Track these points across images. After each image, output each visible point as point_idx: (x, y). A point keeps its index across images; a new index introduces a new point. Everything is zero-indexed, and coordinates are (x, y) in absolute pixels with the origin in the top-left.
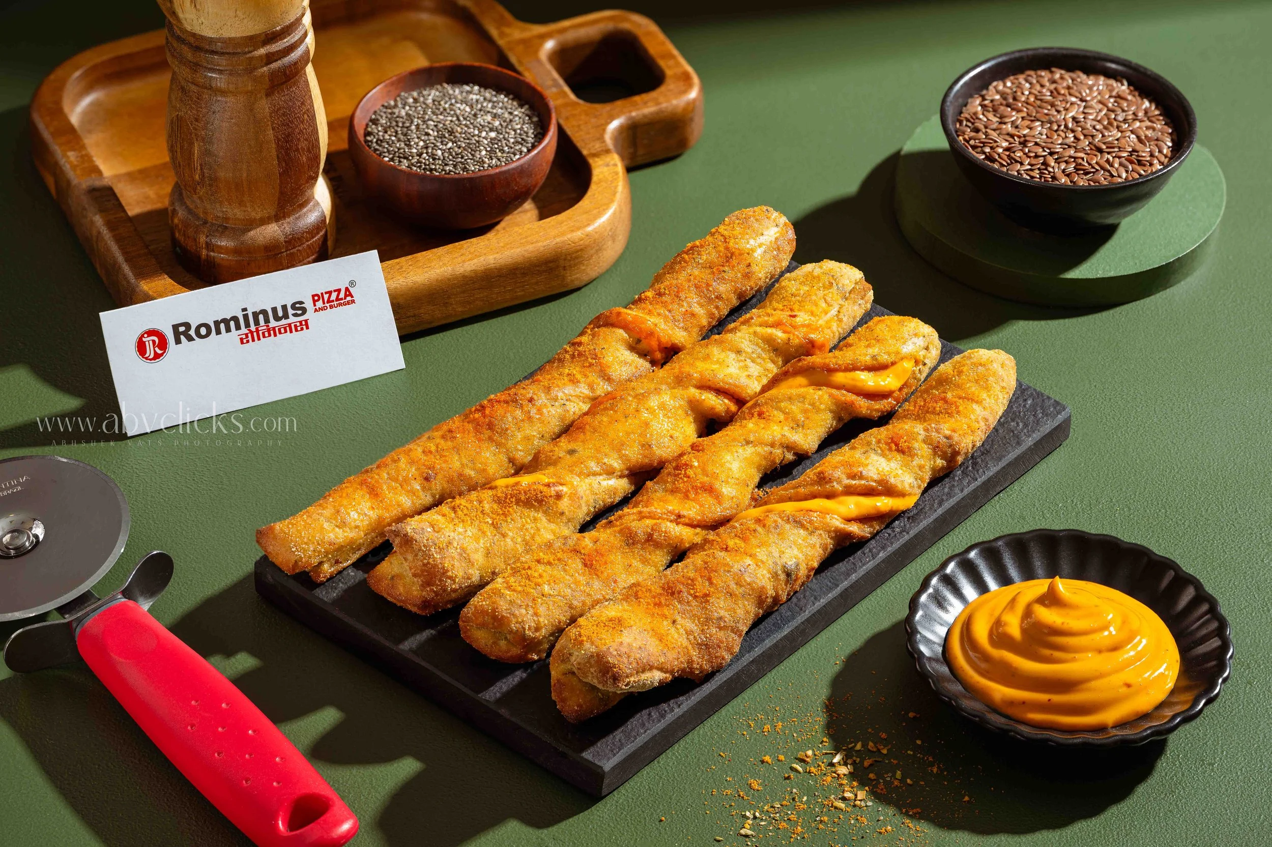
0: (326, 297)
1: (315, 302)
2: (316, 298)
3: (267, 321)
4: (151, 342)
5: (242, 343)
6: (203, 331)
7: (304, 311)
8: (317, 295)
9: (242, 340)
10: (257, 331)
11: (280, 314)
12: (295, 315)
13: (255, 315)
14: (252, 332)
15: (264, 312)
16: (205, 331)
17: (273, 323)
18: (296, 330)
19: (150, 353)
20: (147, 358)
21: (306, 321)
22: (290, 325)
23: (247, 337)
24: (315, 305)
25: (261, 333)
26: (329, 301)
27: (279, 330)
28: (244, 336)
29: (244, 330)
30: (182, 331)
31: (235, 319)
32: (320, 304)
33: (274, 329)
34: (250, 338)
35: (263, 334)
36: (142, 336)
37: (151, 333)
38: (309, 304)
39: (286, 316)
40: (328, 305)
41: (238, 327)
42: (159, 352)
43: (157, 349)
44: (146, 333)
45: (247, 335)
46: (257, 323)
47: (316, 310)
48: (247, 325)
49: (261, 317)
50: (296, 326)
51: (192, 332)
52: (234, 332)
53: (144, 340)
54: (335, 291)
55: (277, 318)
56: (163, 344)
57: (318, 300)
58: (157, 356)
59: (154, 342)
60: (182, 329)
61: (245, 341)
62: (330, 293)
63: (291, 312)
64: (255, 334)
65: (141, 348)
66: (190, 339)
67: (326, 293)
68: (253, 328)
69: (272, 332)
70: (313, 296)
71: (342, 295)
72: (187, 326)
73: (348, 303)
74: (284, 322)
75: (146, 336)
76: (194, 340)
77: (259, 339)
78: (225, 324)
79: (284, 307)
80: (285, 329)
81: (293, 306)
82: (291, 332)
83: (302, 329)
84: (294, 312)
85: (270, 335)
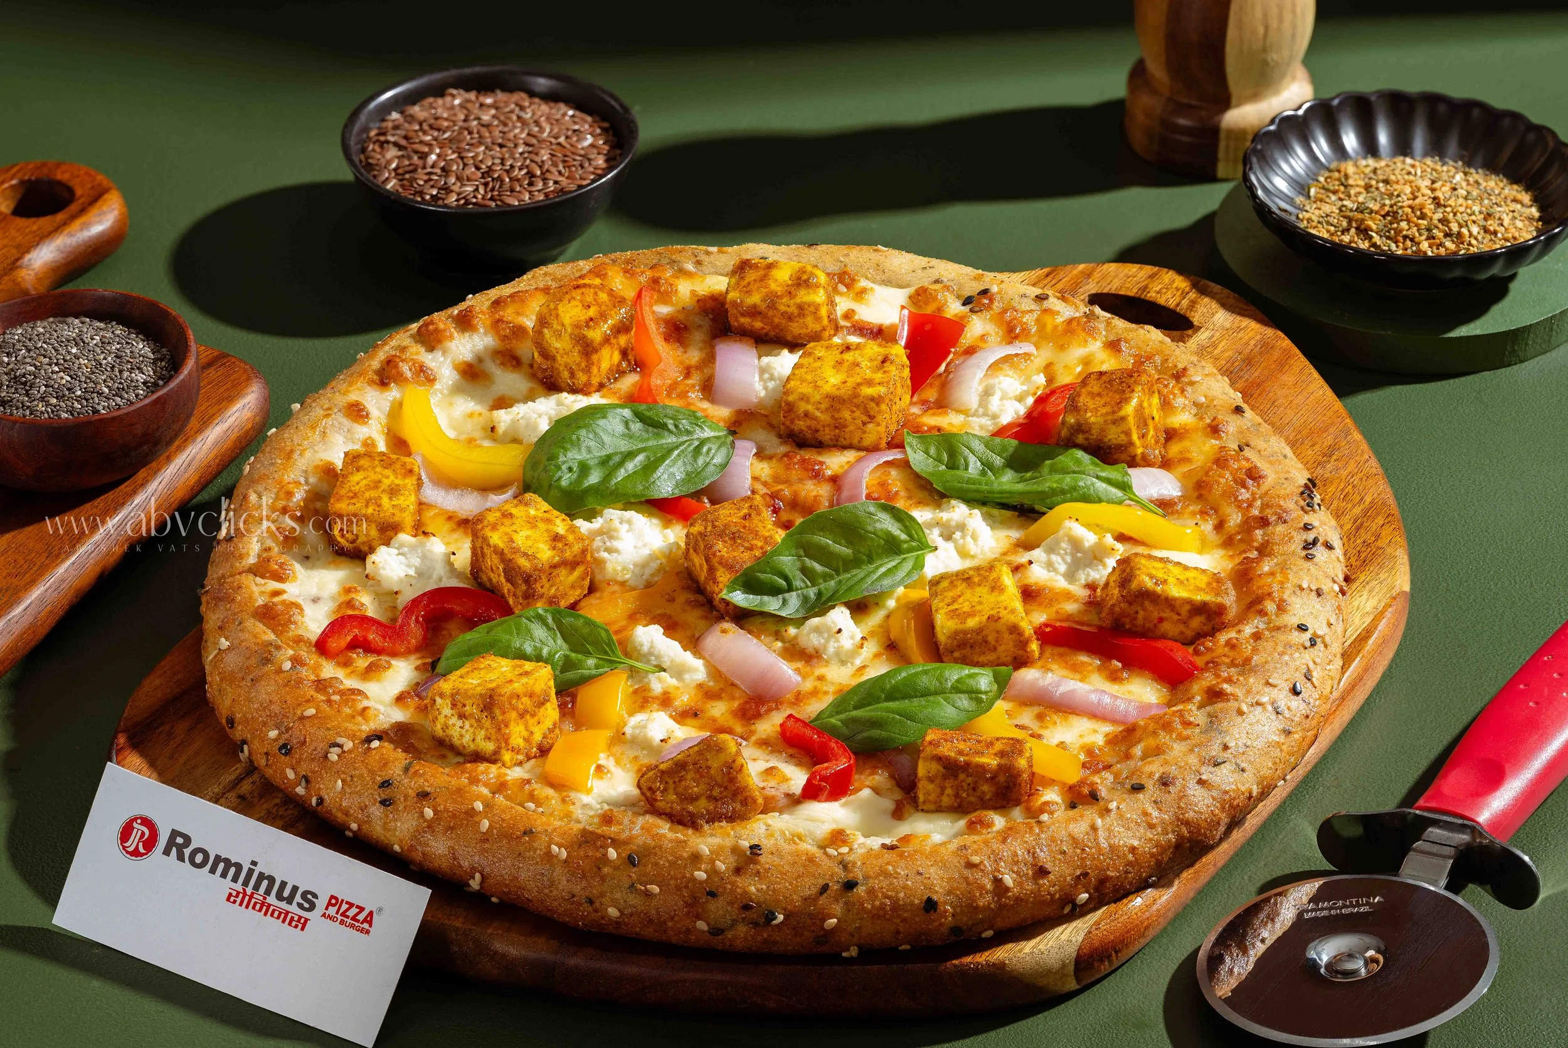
0: (345, 907)
1: (329, 904)
2: (333, 901)
3: (268, 892)
4: (140, 833)
5: (228, 899)
6: (199, 858)
7: (312, 907)
8: (336, 899)
9: (230, 895)
10: (251, 897)
11: (286, 894)
12: (300, 906)
13: (261, 876)
14: (245, 894)
15: (271, 879)
16: (201, 859)
17: (272, 899)
18: (290, 924)
19: (132, 844)
20: (124, 848)
21: (307, 920)
22: (287, 913)
23: (237, 896)
24: (327, 909)
25: (253, 900)
26: (343, 914)
27: (274, 911)
28: (234, 893)
29: (238, 886)
30: (179, 843)
31: (239, 867)
32: (332, 911)
33: (269, 905)
34: (239, 900)
35: (256, 903)
36: (135, 819)
37: (147, 822)
38: (321, 903)
39: (290, 900)
40: (340, 918)
41: (235, 879)
42: (141, 850)
43: (141, 845)
44: (141, 818)
45: (238, 893)
46: (256, 887)
47: (324, 915)
48: (246, 883)
49: (265, 883)
50: (292, 919)
51: (187, 852)
52: (227, 883)
53: (135, 825)
54: (358, 907)
55: (279, 897)
56: (150, 843)
57: (334, 905)
58: (136, 853)
59: (143, 834)
60: (179, 840)
61: (232, 899)
62: (351, 905)
63: (298, 898)
64: (247, 898)
65: (126, 833)
66: (181, 858)
67: (347, 903)
68: (249, 890)
69: (264, 908)
70: (332, 897)
71: (361, 917)
72: (188, 840)
73: (362, 931)
74: (283, 905)
75: (139, 821)
76: (183, 861)
77: (247, 907)
78: (225, 866)
79: (295, 889)
80: (280, 913)
81: (304, 895)
82: (284, 921)
83: (296, 926)
84: (301, 901)
85: (260, 910)
